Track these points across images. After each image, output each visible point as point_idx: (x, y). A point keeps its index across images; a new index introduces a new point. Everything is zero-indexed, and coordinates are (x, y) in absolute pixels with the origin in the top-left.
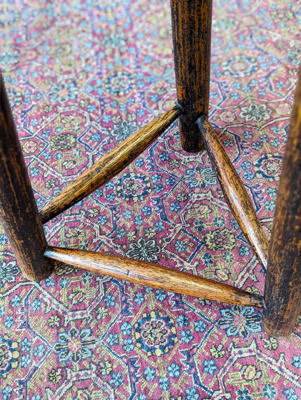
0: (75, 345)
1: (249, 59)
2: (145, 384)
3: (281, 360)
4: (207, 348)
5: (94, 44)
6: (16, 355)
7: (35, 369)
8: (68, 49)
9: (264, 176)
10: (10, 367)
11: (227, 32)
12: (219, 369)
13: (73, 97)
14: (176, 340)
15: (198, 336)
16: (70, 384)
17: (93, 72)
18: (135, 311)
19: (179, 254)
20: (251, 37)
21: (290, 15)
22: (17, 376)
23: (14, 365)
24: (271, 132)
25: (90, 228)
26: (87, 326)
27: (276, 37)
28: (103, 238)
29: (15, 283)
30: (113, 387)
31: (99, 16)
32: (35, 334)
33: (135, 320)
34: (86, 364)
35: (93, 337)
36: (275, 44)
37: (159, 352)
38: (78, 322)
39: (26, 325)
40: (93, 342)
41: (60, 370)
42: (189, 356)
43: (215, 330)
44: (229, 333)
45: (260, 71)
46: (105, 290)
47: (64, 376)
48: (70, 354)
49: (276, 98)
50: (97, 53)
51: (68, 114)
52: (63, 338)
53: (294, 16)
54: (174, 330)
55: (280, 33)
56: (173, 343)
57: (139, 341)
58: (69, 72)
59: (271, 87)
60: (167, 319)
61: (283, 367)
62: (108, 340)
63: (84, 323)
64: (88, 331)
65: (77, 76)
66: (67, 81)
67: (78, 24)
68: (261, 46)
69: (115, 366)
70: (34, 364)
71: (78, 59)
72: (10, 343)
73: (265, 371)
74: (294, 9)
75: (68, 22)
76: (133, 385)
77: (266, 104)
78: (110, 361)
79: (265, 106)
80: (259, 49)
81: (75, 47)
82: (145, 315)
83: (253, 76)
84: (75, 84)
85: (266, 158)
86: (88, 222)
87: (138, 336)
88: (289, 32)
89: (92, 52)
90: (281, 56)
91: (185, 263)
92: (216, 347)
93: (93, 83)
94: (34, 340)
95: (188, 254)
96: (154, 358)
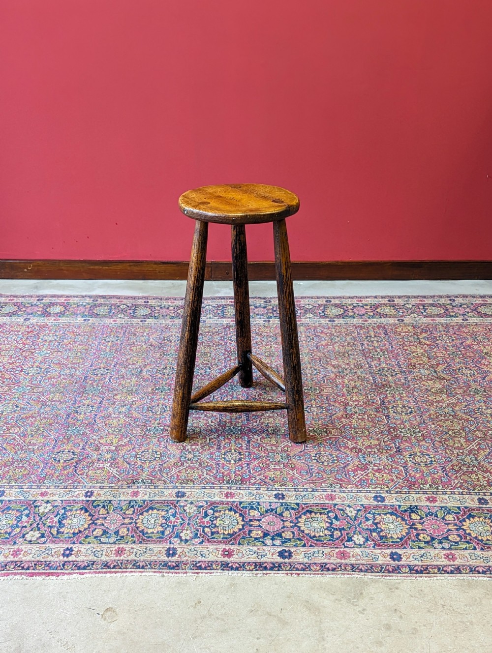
0: (190, 456)
1: (315, 370)
2: (223, 471)
3: (295, 471)
4: (258, 464)
5: (224, 354)
6: (159, 456)
7: (168, 461)
8: (209, 355)
9: (308, 412)
10: (155, 459)
11: (306, 358)
12: (262, 470)
13: (207, 373)
14: (243, 459)
15: (255, 459)
16: (185, 467)
17: (221, 365)
18: (224, 449)
19: (253, 433)
20: (320, 361)
21: (347, 355)
22: (158, 462)
23: (157, 459)
24: (318, 397)
25: (207, 420)
26: (197, 451)
27: (334, 362)
28: (213, 424)
29: (162, 434)
30: (207, 470)
31: (230, 343)
32: (169, 451)
33: (223, 451)
34: (194, 462)
35: (200, 455)
36: (333, 366)
37: (233, 462)
38: (193, 450)
39: (166, 447)
40: (199, 456)
41: (180, 463)
42: (248, 464)
43: (264, 459)
44: (271, 460)
45: (320, 374)
46: (210, 441)
47: (182, 464)
48: (187, 458)
49: (326, 385)
50: (225, 358)
51: (203, 380)
52: (184, 453)
53: (349, 356)
54: (242, 456)
55: (337, 361)
56: (241, 460)
57: (224, 458)
58: (208, 364)
59: (324, 382)
60: (240, 453)
61: (295, 473)
62: (208, 456)
63: (196, 450)
64: (198, 453)
65: (212, 366)
66: (205, 367)
67: (217, 345)
68: (325, 365)
69: (209, 464)
70: (168, 459)
71: (215, 359)
72: (156, 452)
73: (285, 473)
74: (350, 353)
75: (211, 344)
76: (217, 471)
77: (319, 387)
78: (207, 462)
79: (318, 388)
80: (323, 366)
81: (213, 354)
82: (229, 450)
83: (316, 376)
84: (210, 369)
85: (312, 406)
86: (206, 418)
87: (223, 456)
88: (343, 362)
89: (223, 357)
90: (334, 370)
91: (255, 436)
92: (263, 464)
93: (220, 369)
94: (169, 452)
95: (257, 433)
96: (230, 464)
